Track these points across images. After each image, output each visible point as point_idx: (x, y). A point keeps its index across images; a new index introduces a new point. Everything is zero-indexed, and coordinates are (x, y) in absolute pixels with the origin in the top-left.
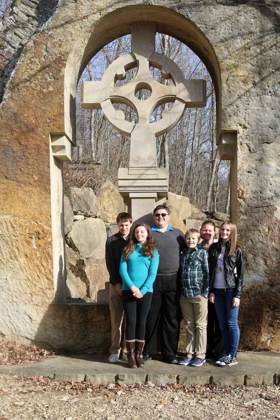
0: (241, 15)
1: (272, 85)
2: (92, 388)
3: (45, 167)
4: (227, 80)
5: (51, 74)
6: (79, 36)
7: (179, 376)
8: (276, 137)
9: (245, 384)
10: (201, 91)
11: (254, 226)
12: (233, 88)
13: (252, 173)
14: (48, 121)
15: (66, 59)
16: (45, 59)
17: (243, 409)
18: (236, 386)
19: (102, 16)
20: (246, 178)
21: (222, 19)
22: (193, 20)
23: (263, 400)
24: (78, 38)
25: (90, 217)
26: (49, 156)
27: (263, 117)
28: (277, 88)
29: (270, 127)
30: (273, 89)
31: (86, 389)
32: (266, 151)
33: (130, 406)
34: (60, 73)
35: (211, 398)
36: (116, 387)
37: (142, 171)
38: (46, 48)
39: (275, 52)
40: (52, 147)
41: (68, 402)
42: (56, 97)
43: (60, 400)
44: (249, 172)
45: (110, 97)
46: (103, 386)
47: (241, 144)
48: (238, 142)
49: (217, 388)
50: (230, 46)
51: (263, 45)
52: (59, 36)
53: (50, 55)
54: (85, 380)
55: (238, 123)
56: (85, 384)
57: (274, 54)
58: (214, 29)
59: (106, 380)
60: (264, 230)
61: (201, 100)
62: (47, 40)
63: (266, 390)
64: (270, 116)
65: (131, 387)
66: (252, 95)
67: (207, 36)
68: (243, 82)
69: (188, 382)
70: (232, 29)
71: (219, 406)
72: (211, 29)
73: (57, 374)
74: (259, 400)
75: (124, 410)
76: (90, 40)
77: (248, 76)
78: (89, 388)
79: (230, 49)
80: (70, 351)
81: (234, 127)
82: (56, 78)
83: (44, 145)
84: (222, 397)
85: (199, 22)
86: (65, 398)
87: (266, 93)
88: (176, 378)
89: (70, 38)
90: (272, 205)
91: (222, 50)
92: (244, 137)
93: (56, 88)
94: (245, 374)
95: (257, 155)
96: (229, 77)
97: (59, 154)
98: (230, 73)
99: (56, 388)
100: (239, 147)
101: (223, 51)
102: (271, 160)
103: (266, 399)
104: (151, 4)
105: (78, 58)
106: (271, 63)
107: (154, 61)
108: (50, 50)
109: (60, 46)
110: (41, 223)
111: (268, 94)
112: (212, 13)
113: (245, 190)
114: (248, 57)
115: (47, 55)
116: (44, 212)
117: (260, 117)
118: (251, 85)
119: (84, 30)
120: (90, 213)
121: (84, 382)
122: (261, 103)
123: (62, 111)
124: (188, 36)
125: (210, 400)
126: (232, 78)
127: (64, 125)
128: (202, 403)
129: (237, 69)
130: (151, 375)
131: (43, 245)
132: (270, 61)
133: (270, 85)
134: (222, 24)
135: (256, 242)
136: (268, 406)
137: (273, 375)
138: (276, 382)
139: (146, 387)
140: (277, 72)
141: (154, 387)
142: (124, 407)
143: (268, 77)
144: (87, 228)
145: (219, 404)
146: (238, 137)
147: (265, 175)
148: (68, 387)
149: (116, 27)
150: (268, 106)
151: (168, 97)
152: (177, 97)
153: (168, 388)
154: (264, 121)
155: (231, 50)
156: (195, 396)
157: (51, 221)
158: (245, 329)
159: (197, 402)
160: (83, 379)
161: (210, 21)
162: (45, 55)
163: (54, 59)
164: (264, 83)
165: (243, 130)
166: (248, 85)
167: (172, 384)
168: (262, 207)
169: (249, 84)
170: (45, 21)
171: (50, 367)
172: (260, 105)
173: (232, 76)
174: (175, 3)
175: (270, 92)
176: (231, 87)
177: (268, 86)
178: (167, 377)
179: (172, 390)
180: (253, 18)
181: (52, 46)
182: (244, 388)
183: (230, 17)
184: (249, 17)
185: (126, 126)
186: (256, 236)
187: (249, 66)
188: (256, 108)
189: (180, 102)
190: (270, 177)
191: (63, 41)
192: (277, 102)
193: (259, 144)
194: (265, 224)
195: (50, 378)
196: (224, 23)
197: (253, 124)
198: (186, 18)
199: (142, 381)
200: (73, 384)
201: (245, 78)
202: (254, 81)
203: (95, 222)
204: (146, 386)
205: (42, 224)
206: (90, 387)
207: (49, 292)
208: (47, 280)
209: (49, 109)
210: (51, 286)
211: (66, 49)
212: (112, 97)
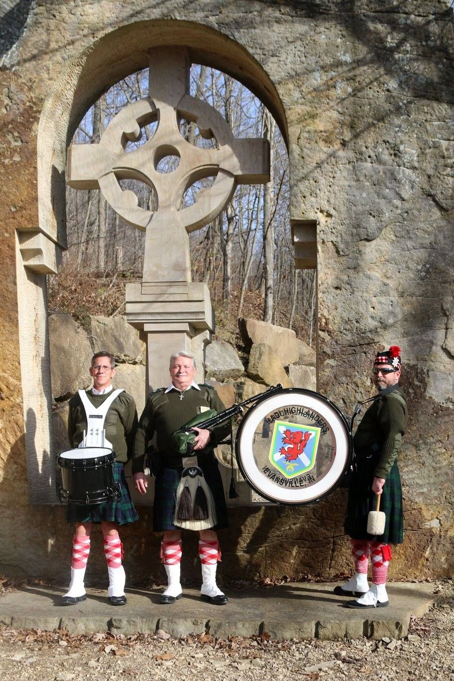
0: (320, 33)
1: (373, 145)
2: (68, 640)
3: (8, 284)
4: (298, 139)
5: (16, 134)
6: (60, 73)
7: (209, 621)
8: (380, 229)
9: (317, 635)
10: (260, 158)
11: (346, 376)
12: (308, 152)
13: (343, 289)
14: (13, 209)
15: (39, 109)
16: (7, 110)
17: (301, 677)
18: (301, 639)
19: (96, 39)
20: (332, 298)
21: (290, 40)
22: (242, 42)
23: (339, 662)
24: (59, 75)
25: (125, 363)
26: (14, 265)
27: (358, 198)
28: (381, 150)
29: (371, 214)
30: (375, 152)
31: (58, 642)
32: (365, 253)
33: (117, 671)
34: (30, 132)
35: (255, 658)
36: (107, 638)
37: (163, 287)
38: (9, 93)
39: (378, 92)
40: (22, 251)
41: (20, 662)
42: (25, 171)
43: (8, 660)
44: (337, 288)
45: (113, 169)
46: (86, 637)
47: (323, 242)
48: (318, 239)
49: (270, 641)
50: (303, 83)
51: (357, 80)
52: (27, 73)
53: (14, 104)
54: (59, 628)
55: (318, 209)
56: (58, 633)
57: (376, 95)
58: (277, 56)
59: (92, 626)
60: (363, 383)
61: (259, 171)
62: (9, 80)
63: (349, 647)
64: (370, 196)
65: (130, 638)
66: (340, 162)
67: (266, 68)
68: (325, 141)
69: (223, 632)
70: (306, 55)
71: (263, 672)
72: (272, 56)
73: (15, 616)
74: (331, 664)
75: (107, 676)
76: (81, 78)
77: (333, 132)
78: (62, 640)
79: (303, 88)
80: (54, 579)
81: (311, 216)
82: (24, 141)
83: (7, 248)
84: (275, 657)
85: (251, 45)
86: (18, 657)
87: (363, 159)
88: (204, 626)
89: (46, 76)
90: (376, 341)
91: (290, 90)
92: (328, 231)
93: (24, 157)
94: (317, 620)
95: (351, 260)
96: (302, 134)
97: (33, 262)
98: (304, 126)
99: (10, 639)
100: (319, 248)
101: (292, 91)
102: (373, 269)
103: (344, 661)
104: (174, 18)
105: (63, 107)
106: (370, 109)
107: (184, 109)
108: (15, 96)
109: (30, 89)
110: (4, 374)
111: (366, 160)
112: (274, 31)
113: (330, 317)
114: (332, 100)
115: (10, 104)
116: (9, 356)
117: (353, 198)
118: (337, 146)
119: (68, 63)
120: (125, 356)
121: (58, 631)
122: (356, 175)
123: (34, 194)
124: (240, 68)
125: (251, 662)
126: (306, 135)
127: (38, 216)
128: (237, 668)
129: (315, 120)
130: (165, 619)
131: (9, 408)
132: (369, 107)
133: (369, 145)
134: (289, 48)
135: (351, 402)
136: (344, 674)
137: (363, 621)
138: (367, 632)
139: (154, 639)
140: (381, 124)
141: (168, 640)
142: (108, 671)
143: (365, 132)
144: (118, 380)
145: (264, 669)
146: (318, 231)
147: (363, 292)
148: (30, 639)
149: (124, 57)
150: (366, 179)
151: (206, 167)
152: (220, 167)
153: (190, 641)
154: (360, 205)
155: (304, 90)
156: (230, 655)
157: (20, 370)
158: (339, 545)
159: (230, 665)
160: (56, 625)
161: (270, 43)
162: (7, 105)
163: (21, 110)
164: (360, 142)
165: (327, 219)
166: (333, 146)
167: (198, 635)
168: (360, 345)
169: (334, 144)
170: (8, 50)
171: (9, 606)
172: (353, 178)
173: (307, 132)
174: (213, 15)
175: (369, 157)
176: (305, 150)
177: (367, 147)
178: (191, 624)
179: (195, 645)
180: (340, 36)
181: (17, 90)
182: (313, 643)
183: (301, 37)
184: (334, 36)
185: (137, 217)
186: (351, 392)
187: (335, 115)
188: (347, 183)
189: (225, 176)
190: (372, 295)
191: (34, 82)
192: (381, 173)
193: (352, 242)
194: (365, 374)
195: (4, 624)
196: (292, 46)
197: (343, 209)
198: (230, 39)
199: (151, 630)
200: (39, 634)
201: (328, 134)
202: (343, 140)
203: (133, 371)
204: (155, 637)
205: (6, 375)
206: (63, 638)
207: (20, 485)
208: (16, 466)
209: (14, 190)
210: (23, 475)
211: (40, 94)
212: (116, 170)
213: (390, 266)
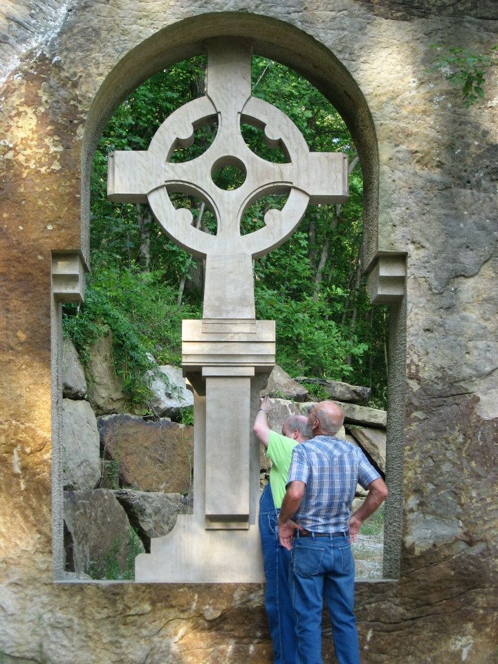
1: (473, 169)
3: (40, 317)
4: (390, 159)
5: (56, 138)
8: (479, 265)
10: (340, 176)
11: (436, 431)
12: (401, 175)
13: (435, 332)
14: (49, 228)
15: (86, 109)
16: (45, 109)
19: (157, 31)
20: (422, 341)
21: (384, 45)
22: (329, 44)
26: (48, 294)
27: (454, 229)
28: (482, 175)
29: (469, 247)
30: (475, 177)
32: (460, 291)
34: (73, 136)
37: (226, 325)
38: (48, 87)
40: (54, 276)
42: (66, 183)
44: (428, 330)
45: (166, 182)
47: (414, 278)
48: (409, 273)
50: (397, 96)
52: (72, 65)
53: (55, 102)
55: (409, 239)
58: (368, 63)
60: (454, 440)
61: (339, 192)
62: (48, 72)
64: (469, 227)
66: (436, 188)
67: (354, 75)
68: (420, 163)
72: (362, 63)
77: (429, 152)
79: (397, 101)
81: (401, 248)
82: (65, 146)
83: (40, 274)
85: (339, 49)
87: (462, 185)
89: (95, 70)
90: (470, 391)
92: (419, 264)
93: (65, 165)
95: (444, 299)
96: (394, 154)
102: (469, 309)
104: (250, 12)
106: (471, 128)
107: (249, 114)
108: (55, 92)
109: (75, 84)
110: (30, 424)
111: (465, 186)
113: (421, 364)
114: (429, 117)
115: (49, 101)
117: (449, 228)
118: (433, 169)
122: (453, 203)
123: (76, 210)
126: (398, 155)
127: (80, 237)
129: (410, 139)
131: (34, 466)
132: (469, 125)
133: (469, 169)
135: (440, 461)
143: (465, 154)
146: (408, 265)
147: (457, 336)
150: (465, 208)
151: (276, 184)
152: (293, 185)
154: (457, 235)
158: (419, 627)
161: (361, 48)
162: (46, 101)
163: (63, 109)
164: (459, 165)
165: (418, 251)
166: (429, 169)
168: (452, 395)
169: (430, 167)
172: (449, 206)
173: (399, 152)
174: (297, 12)
175: (469, 182)
176: (397, 172)
177: (466, 171)
180: (441, 44)
181: (58, 85)
183: (397, 42)
184: (433, 43)
186: (440, 450)
188: (443, 211)
189: (299, 195)
190: (467, 339)
191: (81, 76)
192: (483, 201)
193: (447, 278)
194: (457, 428)
196: (386, 53)
197: (438, 241)
198: (314, 40)
201: (423, 155)
202: (440, 162)
207: (43, 559)
208: (39, 536)
209: (51, 204)
210: (47, 547)
211: (87, 92)
212: (169, 183)
213: (487, 306)
